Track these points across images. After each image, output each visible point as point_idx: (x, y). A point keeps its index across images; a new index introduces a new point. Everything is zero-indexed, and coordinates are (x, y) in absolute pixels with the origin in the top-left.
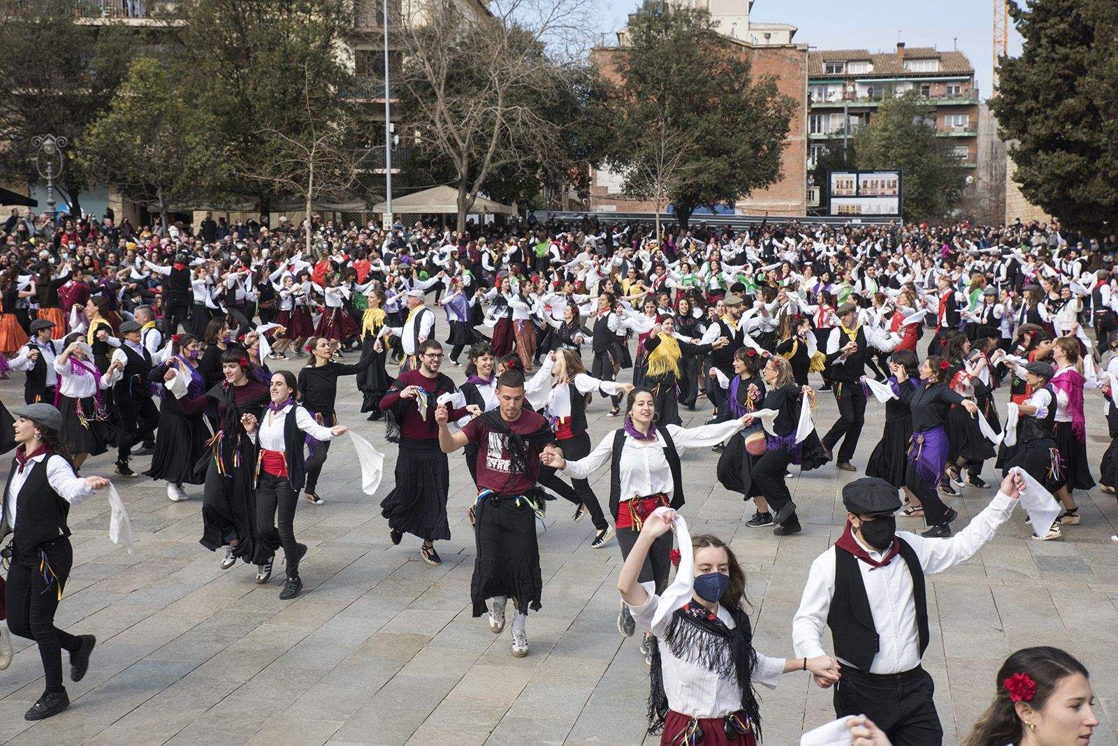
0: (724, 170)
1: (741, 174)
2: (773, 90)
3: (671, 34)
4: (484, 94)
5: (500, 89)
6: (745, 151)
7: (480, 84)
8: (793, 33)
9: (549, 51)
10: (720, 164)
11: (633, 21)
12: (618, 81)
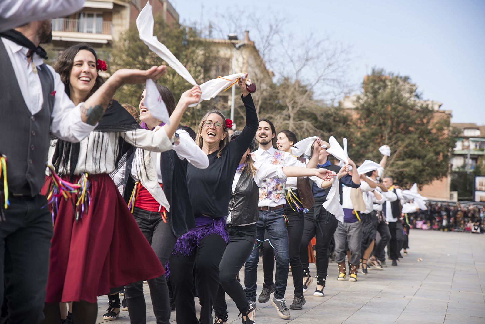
0: (419, 167)
1: (429, 170)
2: (448, 124)
3: (388, 90)
4: (285, 112)
5: (292, 112)
6: (432, 157)
7: (282, 108)
8: (440, 106)
9: (316, 97)
10: (417, 163)
11: (365, 84)
12: (355, 116)
